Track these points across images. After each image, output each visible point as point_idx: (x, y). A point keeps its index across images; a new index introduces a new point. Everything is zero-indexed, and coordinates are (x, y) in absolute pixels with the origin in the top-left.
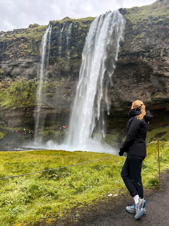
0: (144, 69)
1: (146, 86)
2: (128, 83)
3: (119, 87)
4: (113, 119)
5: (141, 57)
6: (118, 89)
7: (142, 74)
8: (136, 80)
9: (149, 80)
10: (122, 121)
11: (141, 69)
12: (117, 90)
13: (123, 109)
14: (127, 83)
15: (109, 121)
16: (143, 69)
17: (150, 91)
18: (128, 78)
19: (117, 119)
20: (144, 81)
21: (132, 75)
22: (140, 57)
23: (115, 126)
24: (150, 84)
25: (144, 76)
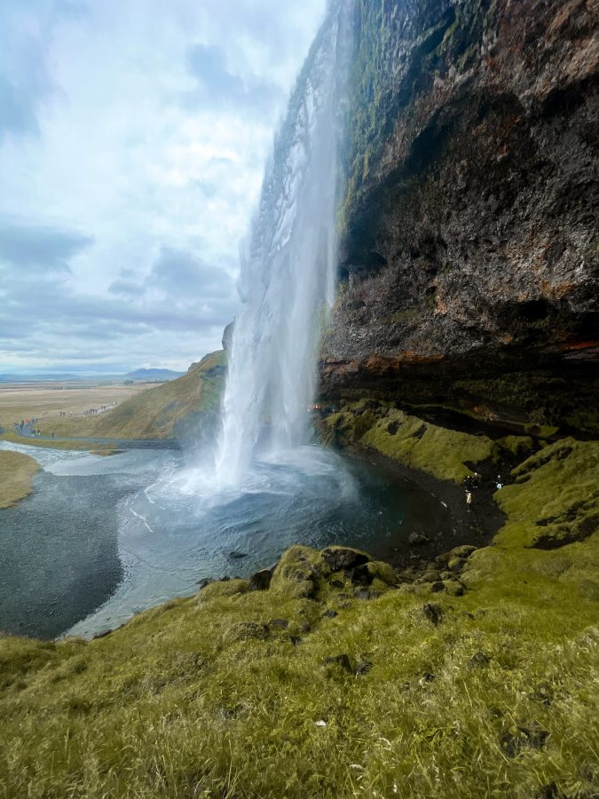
0: (485, 121)
1: (547, 201)
2: (472, 225)
3: (458, 254)
4: (516, 373)
5: (438, 81)
6: (460, 262)
7: (490, 155)
8: (492, 198)
9: (541, 165)
10: (554, 380)
11: (474, 132)
12: (459, 268)
13: (515, 336)
14: (469, 227)
15: (503, 382)
16: (479, 127)
17: (585, 218)
18: (460, 206)
19: (529, 376)
20: (526, 183)
21: (464, 185)
22: (435, 82)
23: (530, 402)
24: (556, 183)
25: (506, 161)
